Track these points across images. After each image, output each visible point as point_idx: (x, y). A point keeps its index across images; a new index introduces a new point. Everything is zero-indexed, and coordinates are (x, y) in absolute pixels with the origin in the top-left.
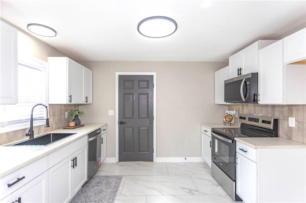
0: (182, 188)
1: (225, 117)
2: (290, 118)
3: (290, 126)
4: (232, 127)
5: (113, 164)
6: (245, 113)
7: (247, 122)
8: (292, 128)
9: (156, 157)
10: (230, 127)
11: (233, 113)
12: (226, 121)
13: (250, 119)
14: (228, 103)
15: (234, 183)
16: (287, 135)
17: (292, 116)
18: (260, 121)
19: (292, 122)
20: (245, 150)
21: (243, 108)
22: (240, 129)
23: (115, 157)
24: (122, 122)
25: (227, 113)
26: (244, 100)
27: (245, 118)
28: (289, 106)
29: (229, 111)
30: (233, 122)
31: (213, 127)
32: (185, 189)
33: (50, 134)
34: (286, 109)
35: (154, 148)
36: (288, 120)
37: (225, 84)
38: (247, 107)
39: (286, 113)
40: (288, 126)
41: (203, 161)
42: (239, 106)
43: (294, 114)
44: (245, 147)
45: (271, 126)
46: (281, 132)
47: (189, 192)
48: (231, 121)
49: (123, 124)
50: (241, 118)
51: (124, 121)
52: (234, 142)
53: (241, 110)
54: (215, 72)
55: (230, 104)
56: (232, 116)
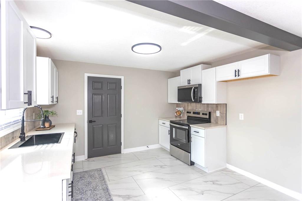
0: (155, 166)
1: (176, 113)
2: (217, 111)
3: (217, 115)
4: (181, 119)
5: (83, 161)
6: (189, 109)
7: (192, 115)
8: (218, 117)
9: (124, 149)
10: (179, 119)
11: (181, 109)
12: (177, 115)
13: (194, 113)
14: (179, 103)
15: (190, 154)
16: (215, 121)
17: (218, 110)
18: (201, 114)
19: (218, 114)
20: (198, 132)
21: (188, 106)
22: (187, 120)
23: (84, 155)
24: (91, 121)
25: (177, 110)
26: (193, 101)
27: (190, 113)
28: (216, 104)
29: (178, 108)
30: (181, 115)
31: (171, 120)
32: (157, 166)
33: (33, 136)
34: (215, 106)
35: (122, 142)
36: (216, 112)
37: (178, 89)
38: (191, 104)
39: (215, 109)
40: (216, 115)
41: (160, 147)
42: (185, 104)
43: (219, 109)
44: (197, 130)
45: (207, 117)
46: (212, 120)
47: (161, 167)
48: (180, 115)
49: (93, 123)
50: (188, 112)
51: (93, 119)
52: (189, 127)
53: (186, 107)
54: (168, 79)
55: (181, 103)
56: (181, 111)
